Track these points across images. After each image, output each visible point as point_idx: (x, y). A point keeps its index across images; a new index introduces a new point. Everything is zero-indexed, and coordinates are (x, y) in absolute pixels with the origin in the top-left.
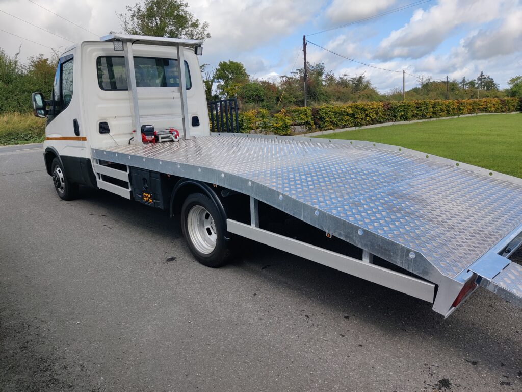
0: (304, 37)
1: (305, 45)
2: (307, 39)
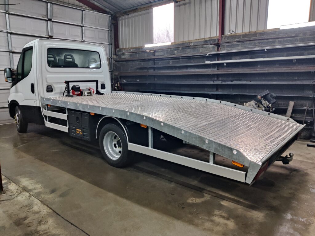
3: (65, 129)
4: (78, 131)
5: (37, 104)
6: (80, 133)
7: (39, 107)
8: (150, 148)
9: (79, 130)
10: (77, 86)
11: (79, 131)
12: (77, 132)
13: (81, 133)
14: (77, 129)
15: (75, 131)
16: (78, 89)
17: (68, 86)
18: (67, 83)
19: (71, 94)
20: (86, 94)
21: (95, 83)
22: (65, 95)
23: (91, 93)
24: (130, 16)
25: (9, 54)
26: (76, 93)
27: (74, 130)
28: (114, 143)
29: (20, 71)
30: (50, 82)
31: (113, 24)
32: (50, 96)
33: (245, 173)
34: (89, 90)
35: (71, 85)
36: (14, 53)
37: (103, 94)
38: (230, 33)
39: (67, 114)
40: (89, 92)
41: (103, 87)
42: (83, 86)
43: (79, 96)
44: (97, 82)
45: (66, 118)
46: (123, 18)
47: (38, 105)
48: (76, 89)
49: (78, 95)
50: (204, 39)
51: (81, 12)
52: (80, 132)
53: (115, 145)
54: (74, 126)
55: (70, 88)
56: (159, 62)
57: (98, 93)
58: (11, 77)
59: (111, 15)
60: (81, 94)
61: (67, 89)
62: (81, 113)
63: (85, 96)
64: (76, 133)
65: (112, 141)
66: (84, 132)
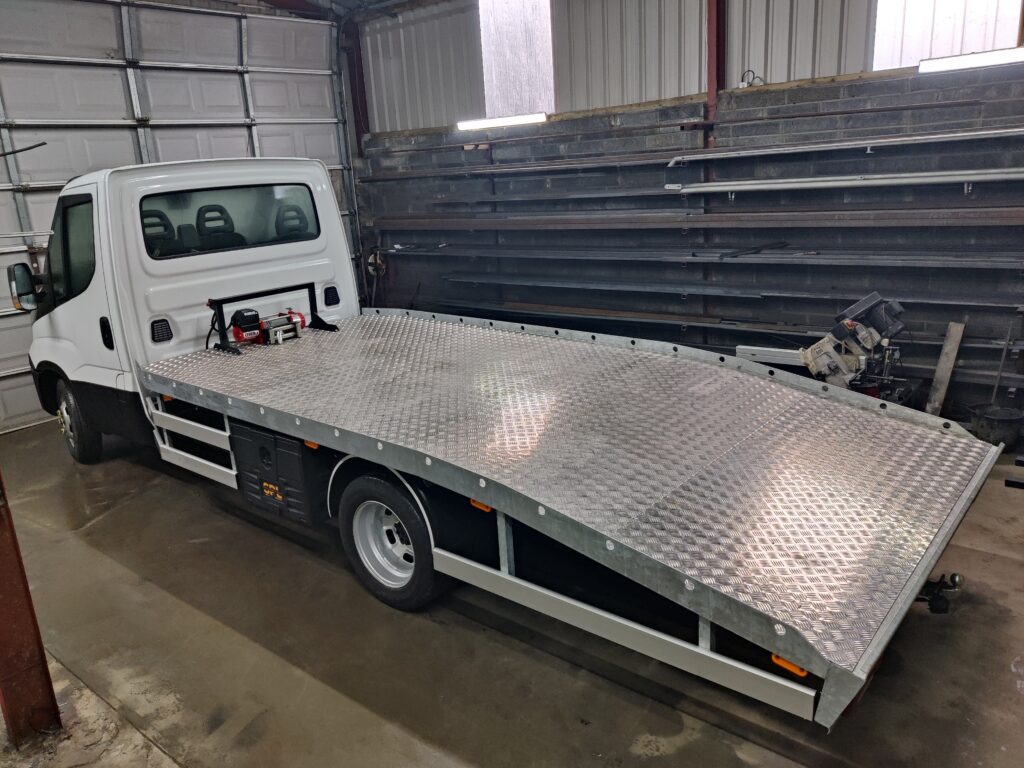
3: (227, 476)
4: (268, 488)
5: (127, 384)
6: (275, 495)
7: (136, 395)
8: (504, 573)
9: (271, 486)
10: (250, 314)
11: (270, 489)
12: (267, 492)
13: (279, 497)
14: (265, 484)
15: (257, 487)
16: (254, 321)
17: (219, 316)
18: (216, 305)
19: (231, 338)
20: (280, 336)
21: (305, 292)
22: (211, 345)
23: (294, 330)
24: (400, 19)
25: (14, 199)
26: (246, 335)
27: (256, 484)
28: (385, 528)
29: (58, 267)
30: (161, 309)
31: (344, 49)
32: (166, 351)
33: (812, 693)
34: (290, 320)
35: (229, 310)
36: (27, 191)
37: (333, 328)
38: (745, 85)
39: (227, 434)
40: (289, 327)
41: (332, 297)
42: (265, 309)
43: (259, 343)
44: (311, 287)
45: (226, 446)
46: (378, 26)
47: (130, 388)
48: (244, 321)
49: (254, 341)
50: (658, 102)
51: (234, 22)
52: (275, 493)
53: (389, 533)
54: (254, 473)
55: (228, 321)
56: (509, 183)
57: (318, 324)
58: (33, 291)
59: (337, 18)
60: (264, 338)
61: (216, 326)
62: (275, 439)
63: (277, 342)
64: (263, 493)
65: (379, 521)
66: (286, 494)
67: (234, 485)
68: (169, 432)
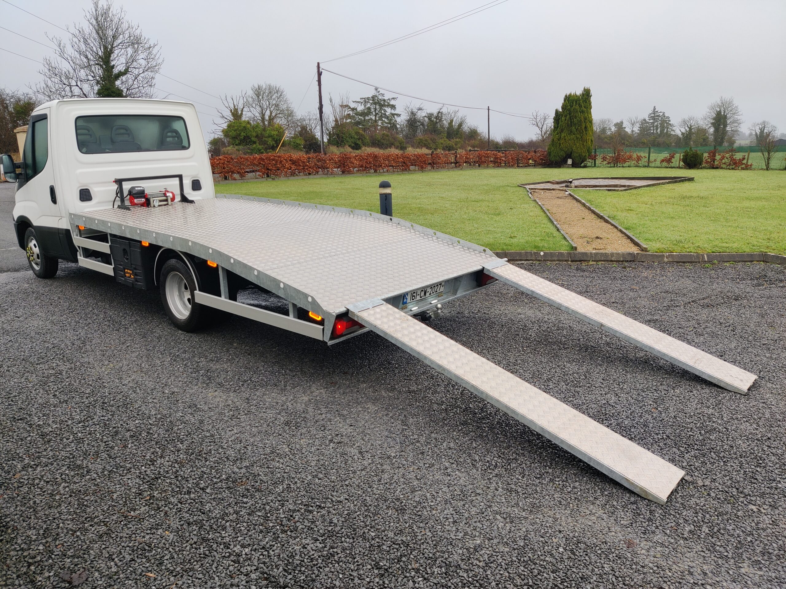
0: (318, 64)
1: (320, 74)
2: (320, 65)
3: (108, 269)
4: (127, 273)
5: (64, 224)
6: (130, 276)
7: (68, 231)
8: (223, 298)
9: (129, 271)
10: (139, 189)
11: (129, 273)
12: (127, 275)
13: (132, 276)
14: (126, 270)
15: (123, 273)
16: (141, 194)
17: (120, 190)
18: (119, 182)
19: (127, 203)
20: (157, 204)
21: (178, 179)
22: (116, 206)
23: (167, 200)
26: (136, 201)
27: (122, 271)
29: (30, 160)
30: (85, 183)
32: (86, 208)
33: (322, 327)
34: (165, 195)
35: (127, 186)
37: (192, 202)
39: (108, 245)
40: (164, 198)
41: (196, 185)
42: (149, 187)
43: (144, 206)
44: (180, 177)
45: (108, 251)
47: (65, 227)
48: (136, 194)
49: (142, 205)
52: (131, 274)
54: (121, 265)
55: (126, 193)
57: (184, 199)
58: (14, 172)
60: (147, 203)
61: (119, 195)
63: (154, 206)
66: (136, 275)
67: (112, 274)
68: (82, 247)
